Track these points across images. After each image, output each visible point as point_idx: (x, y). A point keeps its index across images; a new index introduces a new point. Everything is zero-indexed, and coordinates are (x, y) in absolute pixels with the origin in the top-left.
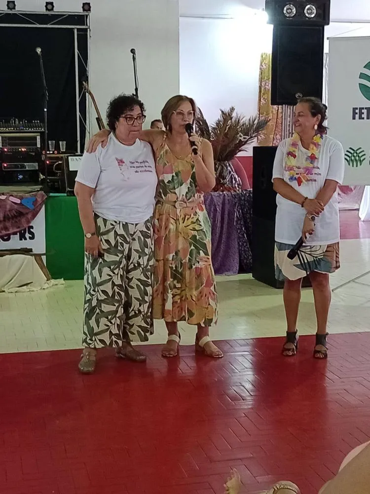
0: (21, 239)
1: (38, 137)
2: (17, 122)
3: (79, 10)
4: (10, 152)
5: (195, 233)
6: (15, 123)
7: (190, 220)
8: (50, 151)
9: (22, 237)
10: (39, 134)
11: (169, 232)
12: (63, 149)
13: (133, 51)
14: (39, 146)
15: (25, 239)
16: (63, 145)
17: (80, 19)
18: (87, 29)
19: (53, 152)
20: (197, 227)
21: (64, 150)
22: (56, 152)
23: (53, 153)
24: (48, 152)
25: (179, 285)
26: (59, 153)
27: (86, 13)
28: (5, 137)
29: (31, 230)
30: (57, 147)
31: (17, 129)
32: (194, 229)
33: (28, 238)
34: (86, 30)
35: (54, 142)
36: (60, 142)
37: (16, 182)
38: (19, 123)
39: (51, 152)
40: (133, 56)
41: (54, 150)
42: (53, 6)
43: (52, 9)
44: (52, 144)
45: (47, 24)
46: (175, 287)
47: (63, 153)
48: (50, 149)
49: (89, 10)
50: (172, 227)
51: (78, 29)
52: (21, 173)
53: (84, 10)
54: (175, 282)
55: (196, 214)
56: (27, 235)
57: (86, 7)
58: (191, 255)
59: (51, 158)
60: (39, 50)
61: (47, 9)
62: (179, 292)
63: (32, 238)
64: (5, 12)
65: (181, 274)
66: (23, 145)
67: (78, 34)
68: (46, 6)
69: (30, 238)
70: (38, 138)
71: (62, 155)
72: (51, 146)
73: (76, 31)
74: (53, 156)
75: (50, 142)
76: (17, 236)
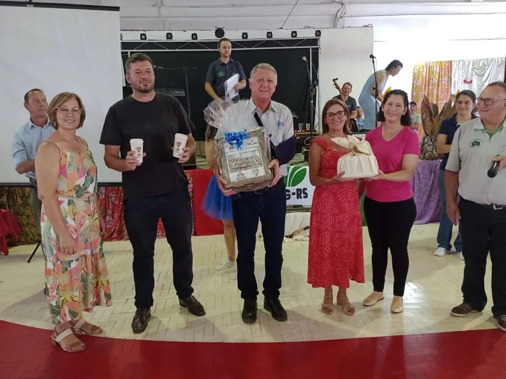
0: (298, 198)
3: (311, 34)
8: (300, 130)
9: (299, 196)
12: (308, 129)
15: (301, 198)
16: (308, 126)
17: (314, 42)
18: (318, 48)
22: (304, 131)
23: (302, 132)
24: (298, 131)
27: (317, 37)
29: (305, 191)
30: (304, 128)
33: (303, 197)
36: (307, 124)
41: (302, 129)
42: (296, 34)
43: (296, 36)
44: (301, 125)
45: (292, 46)
47: (308, 131)
49: (320, 35)
51: (312, 48)
53: (316, 35)
56: (302, 195)
57: (318, 33)
59: (300, 135)
61: (292, 36)
63: (306, 197)
64: (266, 40)
67: (312, 52)
68: (292, 34)
69: (305, 197)
71: (307, 133)
72: (300, 127)
73: (311, 50)
74: (302, 133)
75: (299, 124)
76: (295, 196)
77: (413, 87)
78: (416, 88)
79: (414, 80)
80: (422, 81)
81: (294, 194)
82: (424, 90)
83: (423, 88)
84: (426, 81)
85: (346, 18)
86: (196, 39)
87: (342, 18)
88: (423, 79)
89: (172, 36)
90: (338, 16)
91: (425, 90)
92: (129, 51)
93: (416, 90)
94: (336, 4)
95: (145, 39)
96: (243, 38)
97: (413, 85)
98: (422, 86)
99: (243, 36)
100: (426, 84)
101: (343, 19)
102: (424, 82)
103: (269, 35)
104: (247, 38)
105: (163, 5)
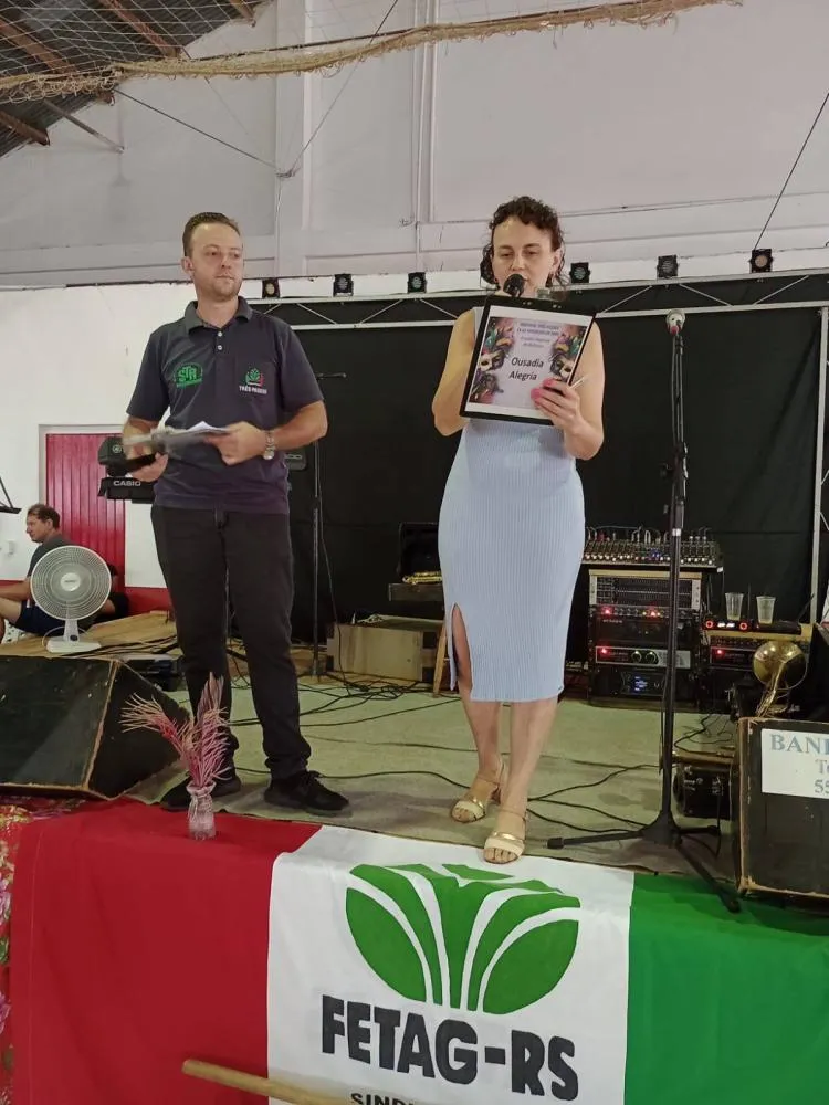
0: (518, 1087)
1: (694, 582)
2: (647, 539)
4: (618, 618)
6: (642, 539)
8: (727, 622)
9: (525, 1079)
10: (700, 575)
12: (766, 617)
14: (696, 605)
15: (538, 1090)
16: (766, 607)
19: (737, 623)
21: (770, 622)
22: (744, 626)
23: (736, 628)
24: (721, 625)
26: (752, 628)
28: (607, 579)
29: (564, 1056)
30: (749, 612)
31: (640, 561)
33: (547, 1087)
35: (742, 596)
36: (760, 600)
37: (628, 697)
38: (653, 540)
39: (731, 625)
41: (738, 618)
42: (769, 260)
43: (765, 267)
44: (736, 603)
45: (751, 303)
47: (765, 629)
48: (729, 618)
52: (644, 674)
56: (546, 1076)
59: (727, 641)
61: (754, 268)
63: (567, 1092)
64: (650, 284)
66: (655, 602)
68: (752, 261)
69: (558, 1092)
70: (696, 585)
71: (760, 635)
72: (730, 609)
74: (735, 634)
75: (729, 596)
76: (504, 1072)
81: (495, 1056)
86: (423, 289)
95: (277, 295)
96: (574, 280)
99: (573, 274)
103: (667, 265)
104: (586, 280)
105: (428, 221)
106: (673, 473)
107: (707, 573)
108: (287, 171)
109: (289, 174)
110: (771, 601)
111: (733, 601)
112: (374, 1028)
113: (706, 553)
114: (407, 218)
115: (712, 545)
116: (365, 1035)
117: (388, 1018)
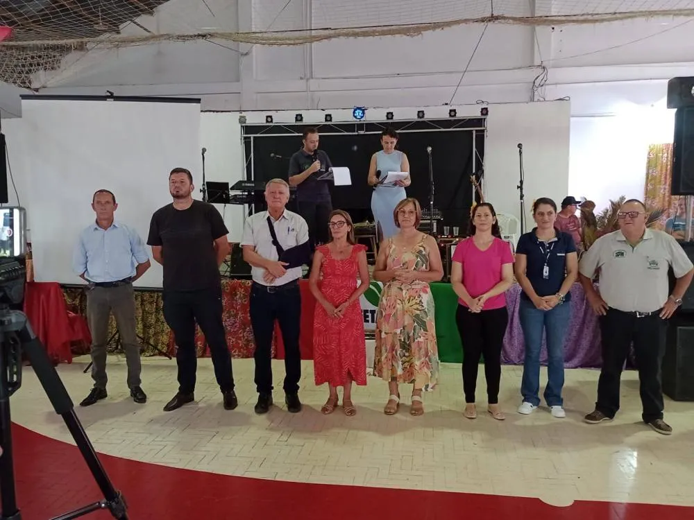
3: (478, 114)
5: (418, 312)
7: (414, 301)
8: (444, 236)
10: (436, 221)
11: (397, 310)
12: (456, 233)
13: (520, 146)
14: (435, 230)
16: (456, 230)
17: (479, 122)
20: (420, 308)
21: (458, 235)
22: (450, 236)
23: (447, 237)
25: (407, 354)
26: (452, 237)
27: (483, 117)
30: (451, 232)
32: (417, 309)
34: (483, 131)
35: (449, 227)
36: (454, 228)
40: (520, 151)
41: (448, 235)
42: (456, 113)
43: (455, 115)
45: (450, 128)
46: (404, 356)
47: (456, 237)
48: (445, 234)
49: (487, 114)
50: (399, 307)
51: (476, 130)
53: (482, 114)
54: (404, 351)
55: (420, 296)
58: (414, 330)
60: (429, 149)
61: (450, 116)
62: (407, 360)
64: (415, 120)
65: (409, 345)
67: (476, 135)
68: (450, 113)
70: (435, 224)
71: (454, 239)
72: (445, 232)
73: (474, 132)
74: (447, 239)
75: (445, 228)
77: (647, 178)
78: (651, 180)
79: (649, 168)
80: (661, 170)
82: (663, 183)
83: (663, 179)
84: (667, 170)
85: (547, 87)
86: (331, 120)
87: (542, 86)
88: (662, 167)
89: (302, 118)
90: (537, 84)
91: (666, 183)
92: (252, 136)
93: (653, 182)
94: (534, 69)
95: (272, 121)
96: (388, 118)
97: (647, 174)
98: (661, 176)
99: (387, 116)
100: (666, 175)
101: (543, 88)
102: (664, 171)
103: (421, 114)
104: (392, 118)
105: (312, 78)
106: (430, 190)
107: (438, 221)
108: (245, 52)
109: (246, 54)
110: (458, 228)
111: (446, 229)
112: (370, 315)
113: (438, 214)
114: (303, 76)
115: (439, 212)
116: (368, 316)
117: (373, 312)
